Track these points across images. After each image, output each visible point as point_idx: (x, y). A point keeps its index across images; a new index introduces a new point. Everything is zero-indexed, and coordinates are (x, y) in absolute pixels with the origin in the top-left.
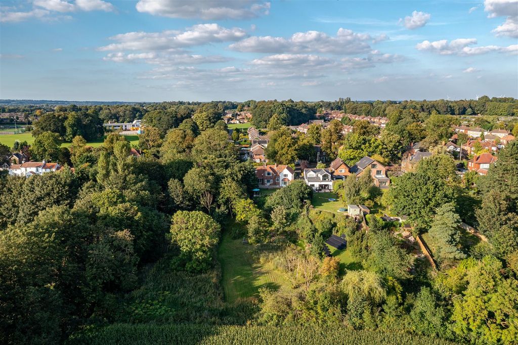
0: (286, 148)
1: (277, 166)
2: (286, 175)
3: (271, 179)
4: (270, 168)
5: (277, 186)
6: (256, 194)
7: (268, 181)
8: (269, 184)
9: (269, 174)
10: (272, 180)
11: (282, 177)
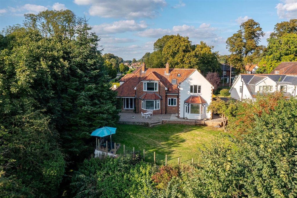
0: (181, 54)
1: (170, 71)
2: (196, 89)
3: (156, 98)
4: (154, 73)
5: (173, 118)
6: (103, 146)
7: (150, 105)
8: (150, 112)
9: (150, 87)
10: (158, 102)
11: (185, 94)
